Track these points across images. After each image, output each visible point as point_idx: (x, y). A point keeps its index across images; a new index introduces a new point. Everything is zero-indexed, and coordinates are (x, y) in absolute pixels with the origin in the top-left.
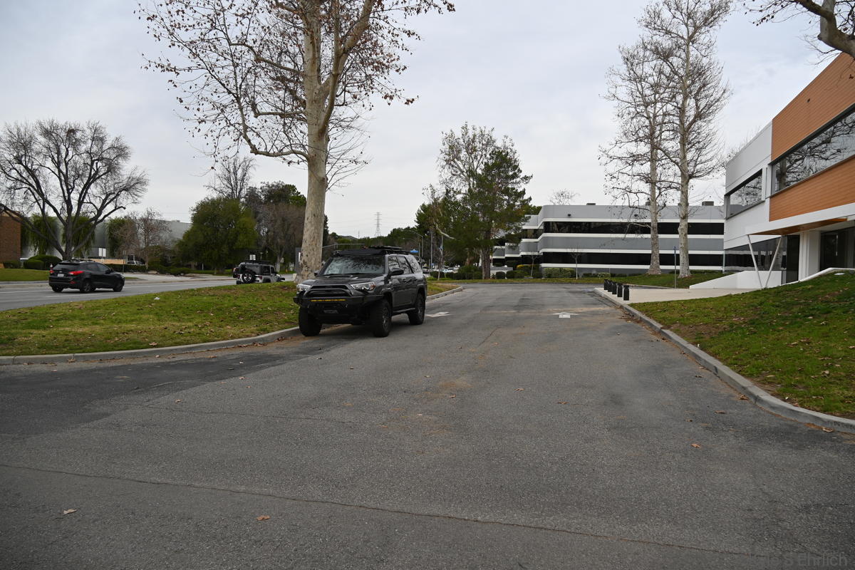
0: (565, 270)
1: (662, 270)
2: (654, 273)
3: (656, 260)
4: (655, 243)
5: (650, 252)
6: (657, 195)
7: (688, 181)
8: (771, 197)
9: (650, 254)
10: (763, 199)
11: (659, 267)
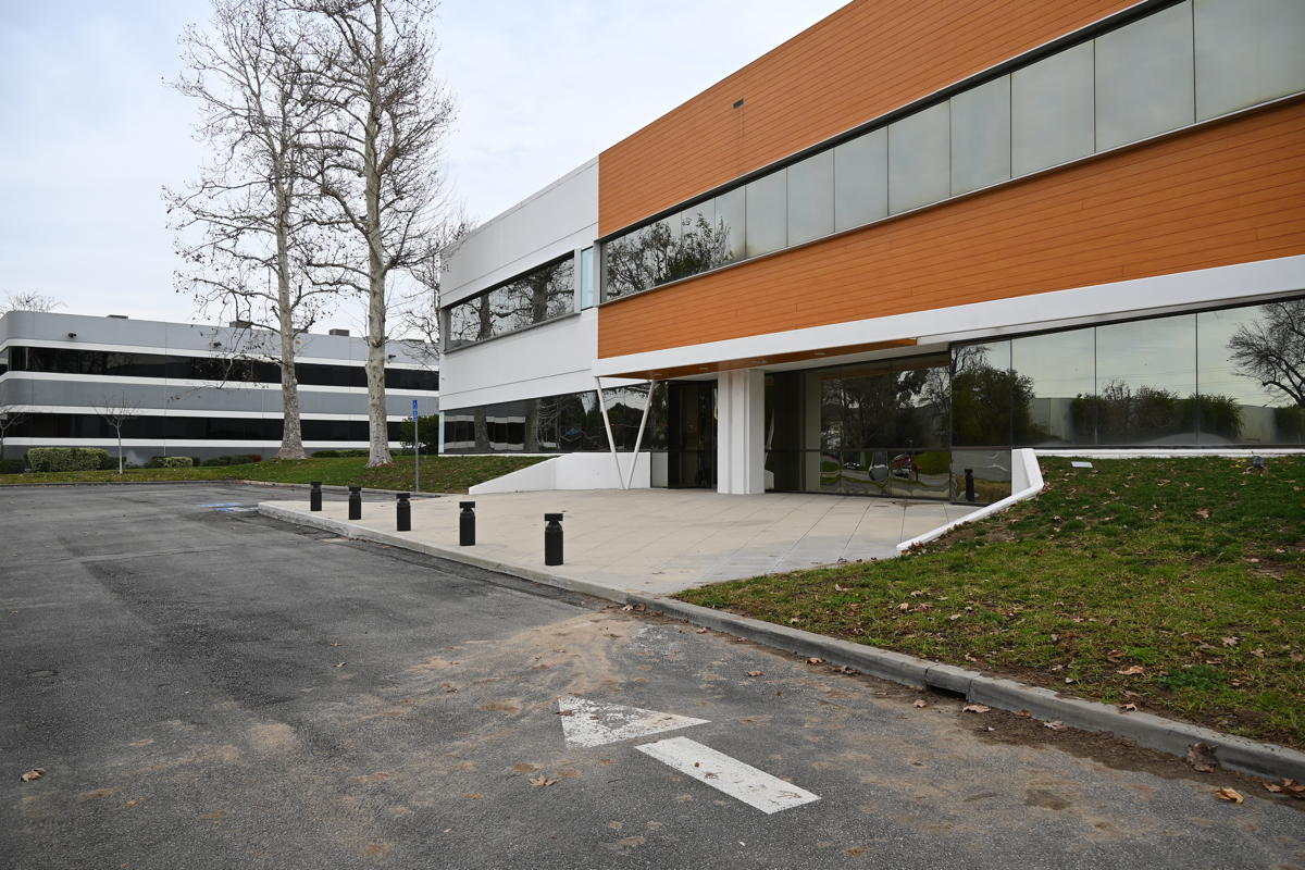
0: (85, 454)
1: (306, 449)
2: (292, 457)
3: (293, 432)
4: (290, 399)
5: (281, 416)
6: (292, 300)
7: (384, 273)
8: (600, 307)
9: (281, 422)
10: (576, 311)
11: (300, 445)
